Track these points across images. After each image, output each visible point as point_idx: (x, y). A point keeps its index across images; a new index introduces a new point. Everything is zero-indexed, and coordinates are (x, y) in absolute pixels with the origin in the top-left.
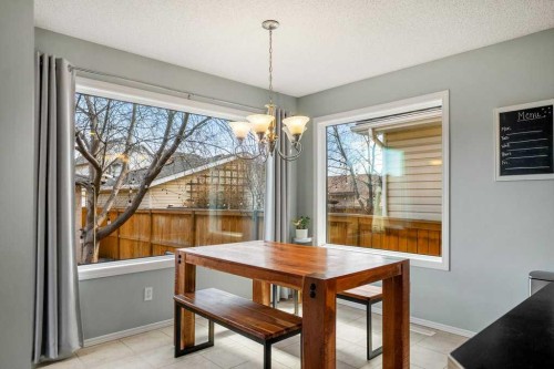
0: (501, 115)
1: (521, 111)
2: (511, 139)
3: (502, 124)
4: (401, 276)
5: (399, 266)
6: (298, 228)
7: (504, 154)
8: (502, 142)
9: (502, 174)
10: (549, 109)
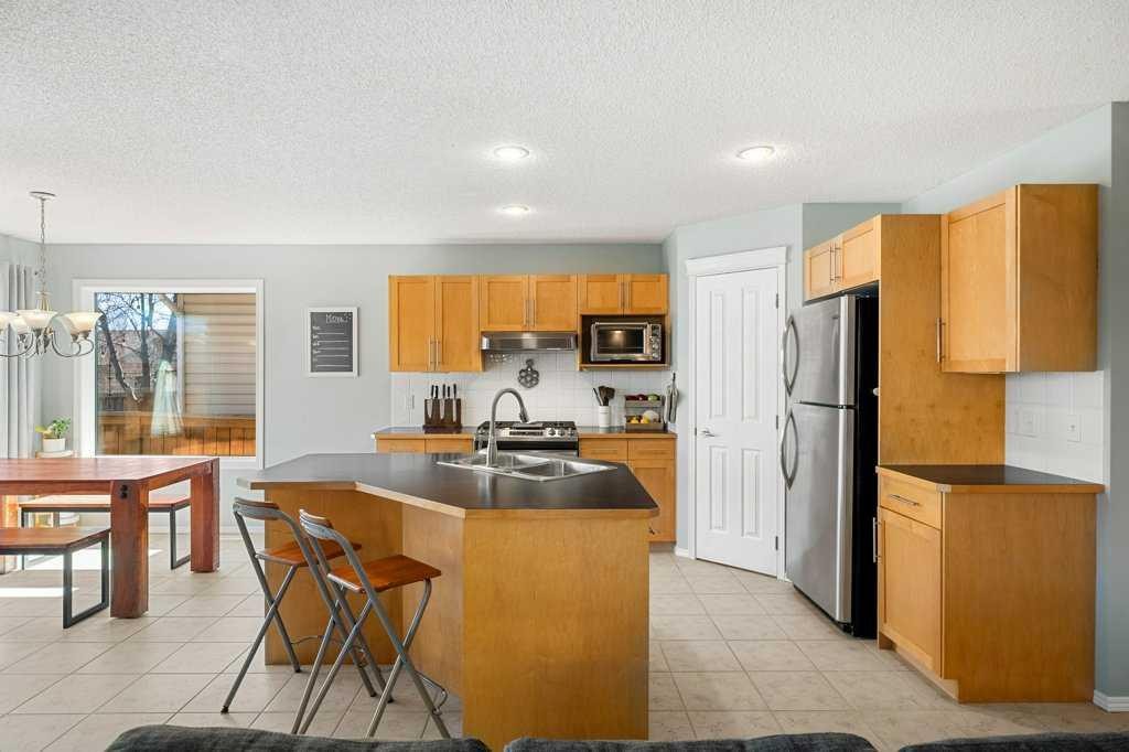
0: (312, 314)
1: (329, 314)
2: (321, 338)
3: (313, 323)
4: (211, 474)
5: (209, 465)
6: (48, 437)
7: (315, 352)
8: (313, 341)
9: (312, 371)
10: (350, 315)
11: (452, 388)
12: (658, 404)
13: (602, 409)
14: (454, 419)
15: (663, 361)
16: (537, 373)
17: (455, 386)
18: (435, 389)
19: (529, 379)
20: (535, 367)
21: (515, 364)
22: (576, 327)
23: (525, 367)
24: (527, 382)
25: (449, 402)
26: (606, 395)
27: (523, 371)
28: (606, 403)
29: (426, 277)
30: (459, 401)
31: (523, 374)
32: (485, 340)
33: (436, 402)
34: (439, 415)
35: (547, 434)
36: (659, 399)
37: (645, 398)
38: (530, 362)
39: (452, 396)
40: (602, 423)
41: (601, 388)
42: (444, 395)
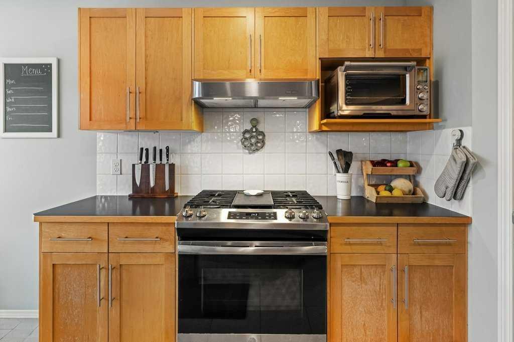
0: (5, 65)
1: (25, 65)
2: (16, 93)
3: (6, 77)
7: (9, 109)
8: (6, 96)
9: (6, 131)
10: (48, 67)
11: (164, 151)
12: (411, 171)
13: (341, 177)
14: (167, 188)
15: (437, 115)
16: (262, 134)
17: (168, 149)
18: (143, 152)
19: (253, 141)
20: (261, 128)
21: (237, 125)
22: (315, 72)
23: (248, 127)
24: (252, 145)
25: (160, 169)
26: (344, 160)
27: (246, 132)
28: (346, 170)
29: (125, 10)
30: (172, 167)
31: (247, 136)
32: (197, 85)
33: (145, 169)
34: (149, 183)
35: (281, 217)
36: (412, 165)
37: (394, 163)
38: (255, 122)
39: (164, 161)
40: (342, 193)
41: (339, 152)
42: (155, 159)
